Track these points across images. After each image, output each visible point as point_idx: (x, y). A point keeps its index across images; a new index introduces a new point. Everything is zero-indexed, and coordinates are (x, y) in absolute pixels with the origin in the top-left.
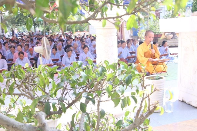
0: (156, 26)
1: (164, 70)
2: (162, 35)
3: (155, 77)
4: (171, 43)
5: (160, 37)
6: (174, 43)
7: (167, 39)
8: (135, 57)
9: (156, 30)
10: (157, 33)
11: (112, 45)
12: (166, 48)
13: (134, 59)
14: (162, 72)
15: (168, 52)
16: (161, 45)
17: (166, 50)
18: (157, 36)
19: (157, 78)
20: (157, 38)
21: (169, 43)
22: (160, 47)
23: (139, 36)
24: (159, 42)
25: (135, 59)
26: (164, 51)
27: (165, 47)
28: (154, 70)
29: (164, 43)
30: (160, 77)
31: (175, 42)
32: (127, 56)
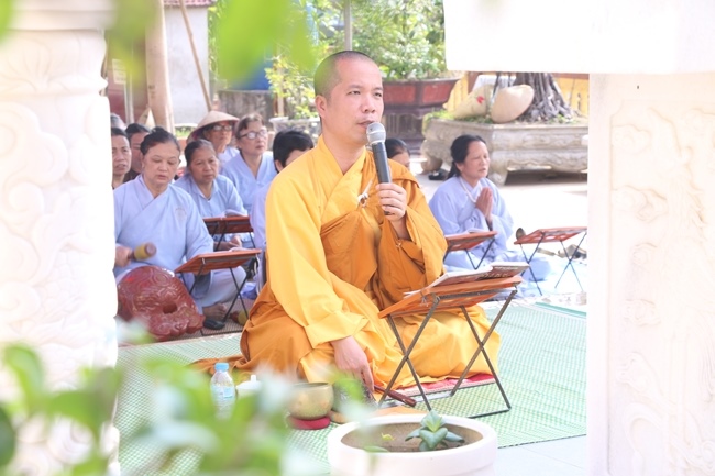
0: (406, 16)
1: (480, 365)
2: (452, 84)
3: (416, 425)
4: (521, 148)
5: (439, 106)
6: (540, 147)
7: (492, 121)
8: (249, 262)
9: (409, 48)
10: (412, 75)
11: (68, 175)
12: (479, 187)
13: (241, 272)
14: (465, 382)
15: (494, 218)
16: (446, 168)
17: (483, 203)
18: (418, 94)
19: (432, 437)
20: (417, 107)
21: (508, 148)
22: (441, 178)
23: (276, 89)
24: (432, 144)
25: (249, 277)
26: (465, 214)
27: (472, 180)
28: (406, 364)
29: (461, 148)
30: (451, 428)
31: (547, 140)
32: (186, 251)
